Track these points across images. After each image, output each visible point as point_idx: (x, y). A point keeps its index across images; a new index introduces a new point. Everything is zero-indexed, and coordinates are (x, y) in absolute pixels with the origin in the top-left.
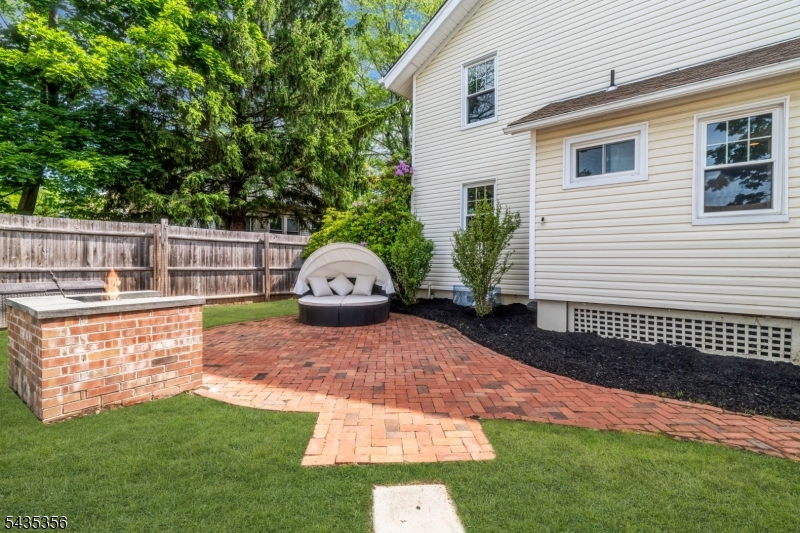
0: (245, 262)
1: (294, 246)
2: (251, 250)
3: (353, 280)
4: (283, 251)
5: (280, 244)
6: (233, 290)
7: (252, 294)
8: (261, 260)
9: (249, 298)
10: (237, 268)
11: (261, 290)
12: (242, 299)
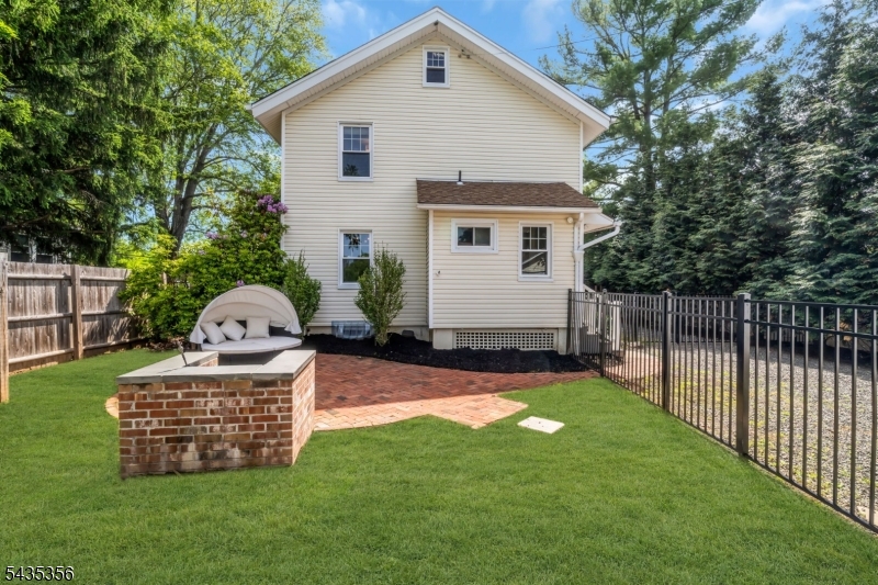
0: (46, 307)
1: (108, 283)
2: (52, 289)
3: (243, 323)
4: (95, 289)
5: (90, 280)
6: (29, 350)
7: (56, 352)
8: (66, 303)
9: (52, 358)
10: (34, 317)
11: (68, 345)
12: (42, 361)
